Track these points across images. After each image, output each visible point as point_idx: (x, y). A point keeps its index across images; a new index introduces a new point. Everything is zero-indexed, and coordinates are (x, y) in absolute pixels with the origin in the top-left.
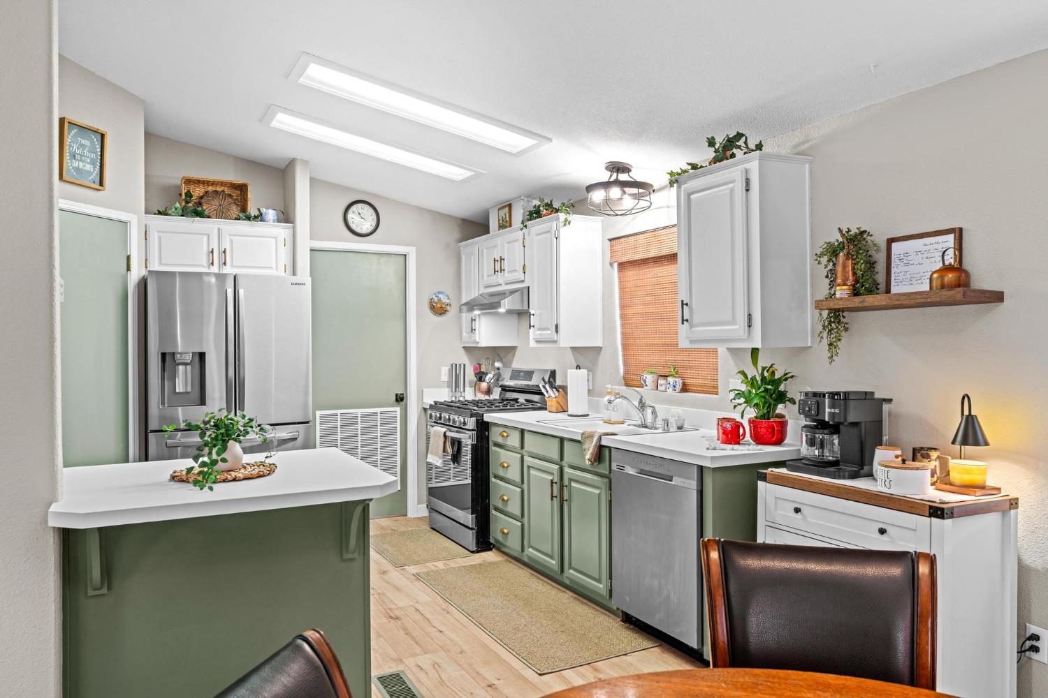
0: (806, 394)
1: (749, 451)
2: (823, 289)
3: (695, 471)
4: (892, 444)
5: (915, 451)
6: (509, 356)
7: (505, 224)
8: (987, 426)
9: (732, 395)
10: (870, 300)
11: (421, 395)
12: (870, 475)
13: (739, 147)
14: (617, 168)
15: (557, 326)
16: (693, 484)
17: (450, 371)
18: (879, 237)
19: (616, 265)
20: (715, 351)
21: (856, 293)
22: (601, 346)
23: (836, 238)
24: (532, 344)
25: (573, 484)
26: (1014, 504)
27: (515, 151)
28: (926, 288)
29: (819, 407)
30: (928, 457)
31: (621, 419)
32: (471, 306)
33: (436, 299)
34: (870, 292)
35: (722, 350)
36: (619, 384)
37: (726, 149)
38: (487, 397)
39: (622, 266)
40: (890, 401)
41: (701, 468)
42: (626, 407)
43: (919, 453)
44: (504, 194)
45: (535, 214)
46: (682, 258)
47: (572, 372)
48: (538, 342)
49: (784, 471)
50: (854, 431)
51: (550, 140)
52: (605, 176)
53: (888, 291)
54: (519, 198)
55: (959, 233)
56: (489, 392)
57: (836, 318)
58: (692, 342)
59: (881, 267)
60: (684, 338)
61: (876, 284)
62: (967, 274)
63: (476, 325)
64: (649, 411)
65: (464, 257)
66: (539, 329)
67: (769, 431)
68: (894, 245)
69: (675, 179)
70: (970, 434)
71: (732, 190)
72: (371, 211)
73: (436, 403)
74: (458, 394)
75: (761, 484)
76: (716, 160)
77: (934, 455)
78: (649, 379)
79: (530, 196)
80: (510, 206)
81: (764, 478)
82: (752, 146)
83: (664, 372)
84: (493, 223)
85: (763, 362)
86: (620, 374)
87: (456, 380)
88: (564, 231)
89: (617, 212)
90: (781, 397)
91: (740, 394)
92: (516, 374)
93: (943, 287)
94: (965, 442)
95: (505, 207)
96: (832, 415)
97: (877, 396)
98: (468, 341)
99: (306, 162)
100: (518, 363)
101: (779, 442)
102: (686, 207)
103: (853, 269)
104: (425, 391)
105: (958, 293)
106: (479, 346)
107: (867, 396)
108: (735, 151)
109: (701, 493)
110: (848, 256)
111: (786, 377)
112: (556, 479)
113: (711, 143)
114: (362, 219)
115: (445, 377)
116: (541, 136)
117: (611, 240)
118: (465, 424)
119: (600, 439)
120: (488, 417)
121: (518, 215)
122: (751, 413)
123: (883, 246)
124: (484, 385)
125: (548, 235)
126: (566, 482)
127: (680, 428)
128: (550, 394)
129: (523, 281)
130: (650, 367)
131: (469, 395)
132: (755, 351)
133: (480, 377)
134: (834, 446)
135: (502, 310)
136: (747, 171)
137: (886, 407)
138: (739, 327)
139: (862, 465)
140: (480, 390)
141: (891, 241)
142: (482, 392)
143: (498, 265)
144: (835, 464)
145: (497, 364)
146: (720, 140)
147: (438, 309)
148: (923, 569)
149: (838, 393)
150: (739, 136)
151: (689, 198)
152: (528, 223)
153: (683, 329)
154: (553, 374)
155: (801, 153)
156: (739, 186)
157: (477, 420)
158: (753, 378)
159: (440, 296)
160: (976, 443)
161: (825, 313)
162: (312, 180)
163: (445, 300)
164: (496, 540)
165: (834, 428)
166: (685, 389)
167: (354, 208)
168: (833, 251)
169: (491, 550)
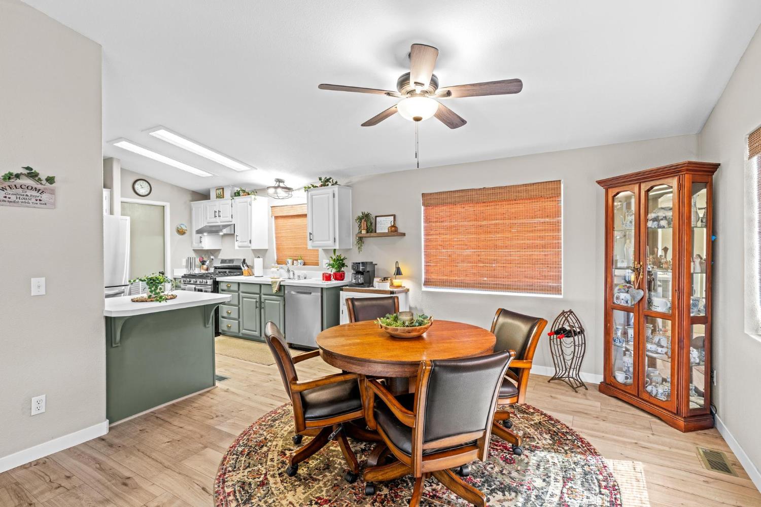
0: (354, 263)
1: (334, 283)
2: (357, 230)
3: (320, 290)
4: (378, 277)
5: (384, 278)
6: (217, 253)
7: (220, 197)
8: (402, 270)
9: (327, 265)
10: (372, 234)
11: (173, 272)
12: (373, 286)
13: (330, 182)
14: (279, 181)
15: (250, 241)
16: (319, 294)
17: (187, 261)
18: (373, 216)
19: (273, 217)
20: (318, 250)
21: (367, 232)
22: (267, 248)
23: (361, 215)
24: (237, 248)
25: (267, 301)
26: (408, 290)
27: (238, 170)
28: (387, 231)
29: (358, 267)
30: (387, 280)
31: (278, 277)
32: (199, 232)
33: (180, 228)
34: (371, 232)
35: (320, 250)
36: (275, 264)
37: (325, 183)
38: (207, 272)
39: (276, 217)
40: (376, 264)
41: (322, 288)
42: (283, 272)
43: (385, 279)
44: (221, 183)
45: (237, 194)
46: (309, 216)
47: (256, 260)
48: (239, 247)
49: (347, 287)
50: (367, 273)
51: (257, 169)
52: (274, 184)
53: (376, 232)
54: (228, 186)
55: (394, 216)
56: (207, 269)
57: (361, 240)
58: (313, 247)
59: (374, 224)
60: (310, 245)
61: (372, 230)
62: (397, 228)
63: (203, 240)
64: (291, 273)
65: (194, 209)
66: (241, 242)
67: (340, 276)
68: (377, 218)
69: (307, 189)
70: (398, 272)
71: (328, 197)
72: (147, 184)
73: (185, 275)
74: (191, 271)
75: (341, 292)
76: (322, 186)
77: (389, 279)
78: (290, 261)
79: (234, 186)
80: (223, 189)
81: (342, 290)
82: (334, 182)
83: (296, 258)
84: (213, 195)
85: (337, 253)
86: (274, 259)
87: (190, 263)
88: (253, 203)
89: (280, 198)
90: (343, 265)
91: (329, 265)
92: (223, 261)
93: (392, 231)
94: (397, 274)
95: (220, 189)
96: (362, 269)
97: (374, 263)
98: (196, 246)
99: (118, 160)
100: (222, 256)
101: (343, 280)
102: (311, 200)
103: (367, 225)
104: (175, 270)
105: (395, 233)
106: (204, 249)
107: (371, 263)
108: (328, 183)
109: (322, 297)
110: (365, 221)
111: (344, 259)
112: (258, 300)
113: (320, 179)
114: (142, 188)
115: (184, 263)
116: (253, 167)
117: (272, 207)
118: (207, 283)
119: (280, 283)
120: (218, 279)
121: (228, 194)
122: (334, 271)
123: (374, 218)
124: (205, 267)
125: (245, 204)
126: (263, 300)
127: (305, 278)
128: (244, 269)
129: (231, 222)
130: (290, 257)
131: (197, 271)
132: (335, 250)
133: (203, 263)
134: (361, 279)
135: (221, 234)
136: (334, 191)
137: (376, 266)
138: (331, 242)
139: (370, 284)
140: (203, 269)
141: (376, 217)
142: (204, 270)
143: (217, 214)
144: (362, 284)
145: (212, 257)
146: (323, 179)
147: (181, 232)
148: (396, 300)
149: (364, 262)
150: (330, 178)
151: (312, 198)
152: (235, 197)
153: (309, 243)
154: (244, 260)
155: (348, 186)
156: (331, 195)
157: (213, 281)
158: (334, 259)
159: (182, 226)
160: (400, 274)
161: (357, 238)
162: (122, 169)
163: (184, 228)
164: (223, 331)
165: (362, 273)
166: (304, 264)
167: (138, 182)
168: (360, 219)
169: (219, 335)
